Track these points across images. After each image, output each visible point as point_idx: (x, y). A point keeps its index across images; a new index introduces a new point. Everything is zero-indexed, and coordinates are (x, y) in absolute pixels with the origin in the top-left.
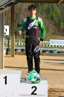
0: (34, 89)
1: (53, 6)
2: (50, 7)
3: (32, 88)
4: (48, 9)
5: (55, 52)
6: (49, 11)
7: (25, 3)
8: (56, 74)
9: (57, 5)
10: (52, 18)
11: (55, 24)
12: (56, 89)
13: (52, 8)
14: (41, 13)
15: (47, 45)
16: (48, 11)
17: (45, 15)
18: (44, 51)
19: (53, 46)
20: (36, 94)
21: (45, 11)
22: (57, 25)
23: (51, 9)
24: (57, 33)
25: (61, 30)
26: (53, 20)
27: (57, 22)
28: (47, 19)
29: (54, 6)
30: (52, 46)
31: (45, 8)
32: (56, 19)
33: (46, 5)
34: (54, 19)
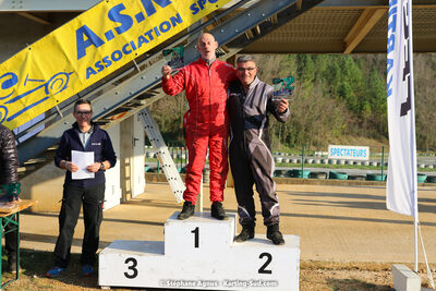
0: (265, 258)
1: (344, 62)
2: (337, 66)
3: (261, 257)
4: (332, 70)
5: (342, 176)
6: (334, 75)
7: (272, 56)
8: (333, 228)
9: (355, 60)
10: (342, 93)
11: (351, 109)
12: (325, 263)
13: (342, 66)
14: (314, 81)
15: (327, 161)
16: (331, 75)
17: (322, 85)
18: (313, 175)
19: (343, 163)
20: (270, 272)
21: (325, 75)
22: (356, 110)
23: (339, 71)
24: (356, 129)
25: (365, 124)
26: (344, 97)
27: (355, 103)
28: (328, 96)
29: (347, 62)
30: (330, 161)
31: (324, 68)
32: (352, 94)
33: (325, 61)
34: (348, 96)
